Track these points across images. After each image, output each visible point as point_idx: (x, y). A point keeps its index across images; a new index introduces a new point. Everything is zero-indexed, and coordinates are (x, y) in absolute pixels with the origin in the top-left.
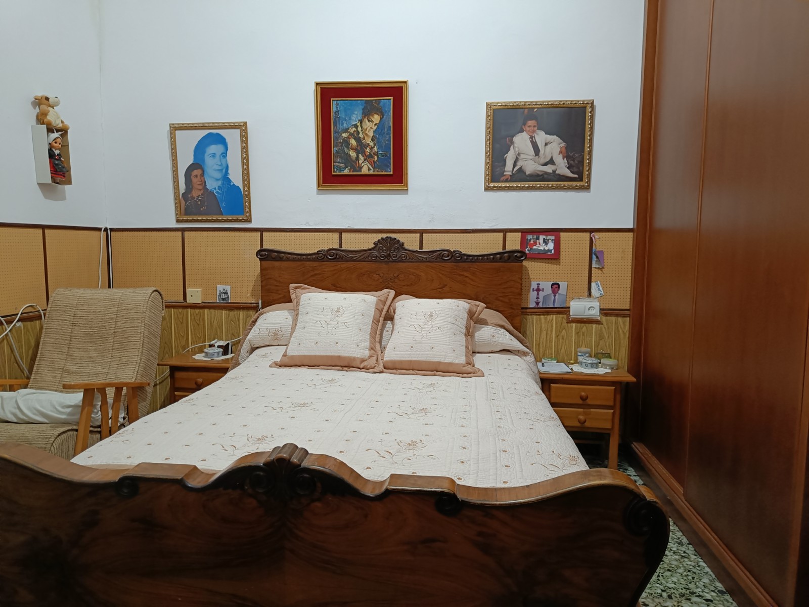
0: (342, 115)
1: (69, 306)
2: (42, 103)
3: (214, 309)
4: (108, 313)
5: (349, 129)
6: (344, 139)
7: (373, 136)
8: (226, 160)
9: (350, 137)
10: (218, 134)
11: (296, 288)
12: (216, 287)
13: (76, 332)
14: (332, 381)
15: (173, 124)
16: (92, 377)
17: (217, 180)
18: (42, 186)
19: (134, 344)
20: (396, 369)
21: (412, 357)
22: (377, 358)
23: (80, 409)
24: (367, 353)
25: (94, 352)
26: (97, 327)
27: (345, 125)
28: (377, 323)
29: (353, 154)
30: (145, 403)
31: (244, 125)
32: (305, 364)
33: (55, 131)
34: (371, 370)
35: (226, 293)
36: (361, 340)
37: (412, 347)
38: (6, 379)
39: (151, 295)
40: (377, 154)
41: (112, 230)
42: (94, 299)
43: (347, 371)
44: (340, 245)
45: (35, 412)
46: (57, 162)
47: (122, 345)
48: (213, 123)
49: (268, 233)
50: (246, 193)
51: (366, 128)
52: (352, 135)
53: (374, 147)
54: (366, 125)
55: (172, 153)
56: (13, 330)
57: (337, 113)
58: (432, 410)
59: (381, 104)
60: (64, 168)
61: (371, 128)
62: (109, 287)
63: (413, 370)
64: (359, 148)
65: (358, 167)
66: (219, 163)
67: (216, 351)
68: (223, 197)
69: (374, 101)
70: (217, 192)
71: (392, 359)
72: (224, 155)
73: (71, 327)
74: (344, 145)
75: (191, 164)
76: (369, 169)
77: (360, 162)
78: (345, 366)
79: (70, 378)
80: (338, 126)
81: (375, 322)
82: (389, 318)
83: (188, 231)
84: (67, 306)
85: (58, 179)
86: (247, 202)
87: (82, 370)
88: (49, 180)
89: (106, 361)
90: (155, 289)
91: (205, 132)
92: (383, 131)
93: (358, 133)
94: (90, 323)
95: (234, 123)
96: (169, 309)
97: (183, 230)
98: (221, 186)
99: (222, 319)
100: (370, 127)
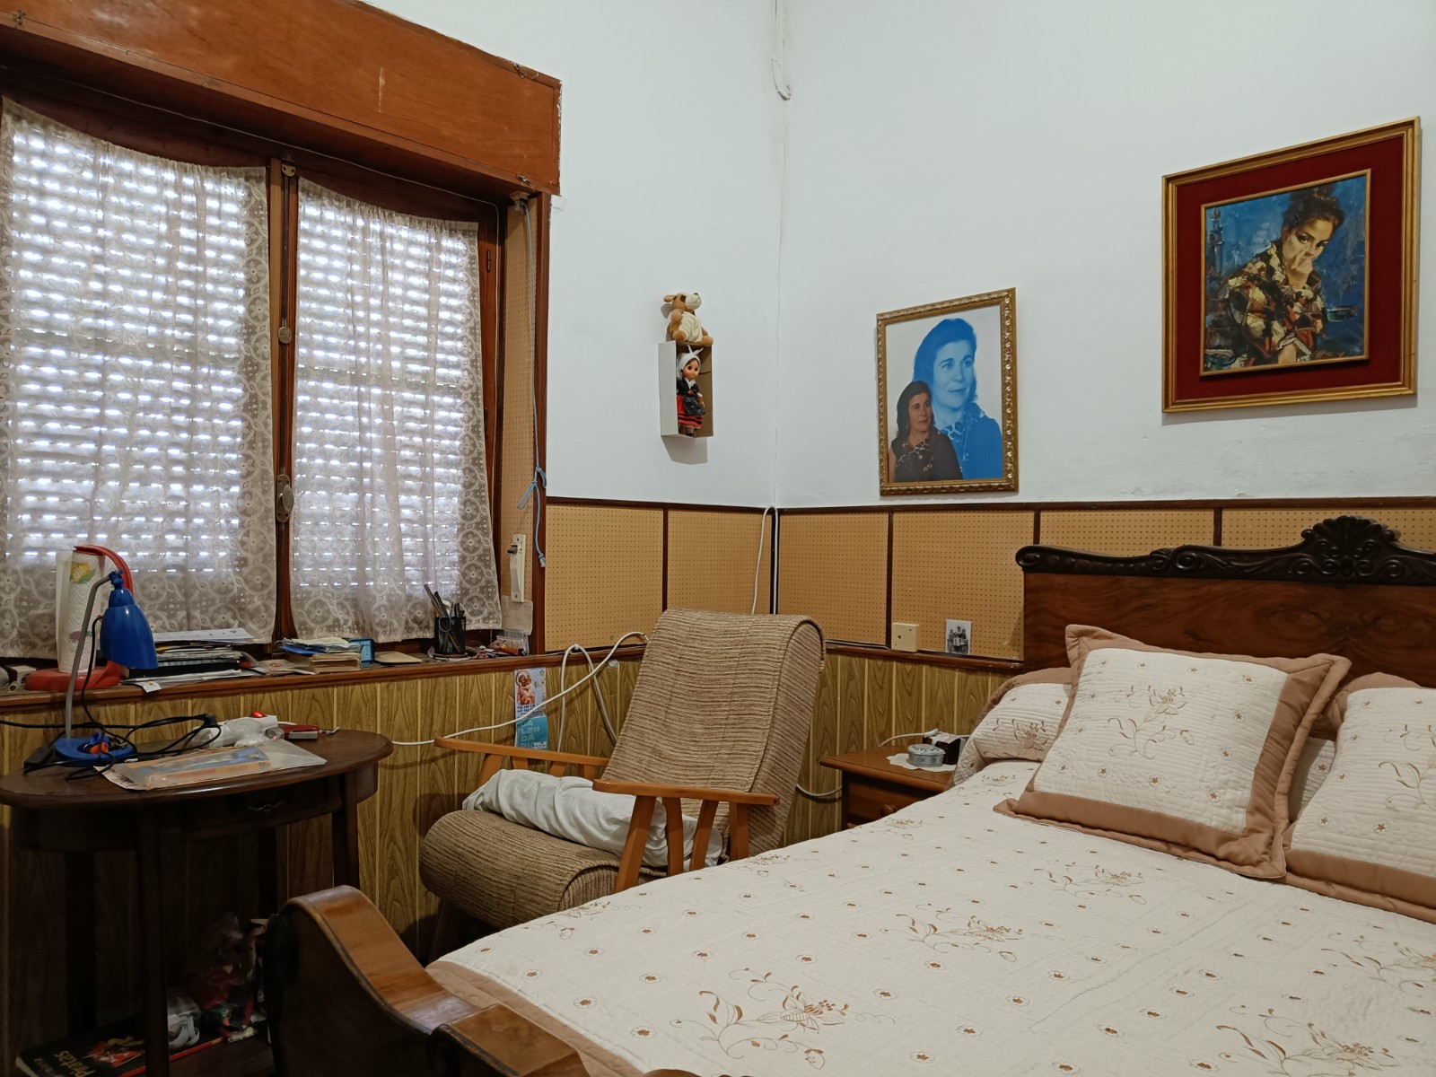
0: (1229, 237)
1: (676, 640)
2: (677, 305)
3: (940, 667)
4: (726, 658)
5: (1245, 266)
6: (1232, 293)
7: (1313, 272)
8: (973, 371)
9: (1250, 283)
10: (960, 322)
11: (1080, 634)
12: (945, 623)
13: (678, 686)
14: (1119, 878)
15: (882, 315)
16: (690, 770)
17: (955, 410)
18: (666, 439)
19: (759, 720)
20: (1329, 881)
21: (1379, 857)
22: (1272, 838)
23: (627, 829)
24: (1239, 820)
25: (700, 726)
26: (709, 680)
27: (1236, 258)
28: (1285, 743)
29: (1256, 323)
30: (769, 837)
31: (1007, 296)
32: (1072, 818)
33: (690, 349)
34: (1247, 870)
35: (962, 636)
36: (1226, 783)
37: (1381, 827)
38: (586, 754)
39: (796, 629)
40: (1322, 315)
41: (782, 512)
42: (712, 630)
43: (1179, 857)
44: (1218, 538)
45: (573, 820)
46: (689, 400)
47: (740, 718)
48: (951, 301)
49: (1051, 514)
50: (1009, 432)
51: (1291, 256)
52: (1253, 279)
53: (1314, 299)
54: (1294, 249)
55: (879, 367)
56: (604, 672)
57: (1216, 236)
58: (1389, 1061)
59: (1337, 191)
60: (698, 408)
61: (1307, 254)
62: (772, 612)
63: (1384, 894)
64: (1272, 308)
65: (1269, 352)
66: (960, 378)
67: (929, 752)
68: (964, 443)
69: (1316, 190)
70: (954, 435)
71: (1314, 849)
72: (969, 359)
73: (673, 676)
74: (1232, 305)
75: (910, 385)
76: (1300, 354)
77: (1276, 339)
78: (1177, 844)
79: (661, 766)
80: (1218, 263)
81: (1277, 737)
82: (1326, 729)
83: (900, 511)
84: (673, 639)
85: (691, 427)
86: (1009, 450)
87: (678, 754)
88: (674, 430)
89: (714, 744)
90: (805, 618)
91: (934, 322)
92: (1341, 256)
93: (1271, 271)
94: (699, 672)
95: (989, 294)
96: (862, 659)
97: (891, 510)
98: (961, 421)
99: (953, 689)
100: (1303, 254)
